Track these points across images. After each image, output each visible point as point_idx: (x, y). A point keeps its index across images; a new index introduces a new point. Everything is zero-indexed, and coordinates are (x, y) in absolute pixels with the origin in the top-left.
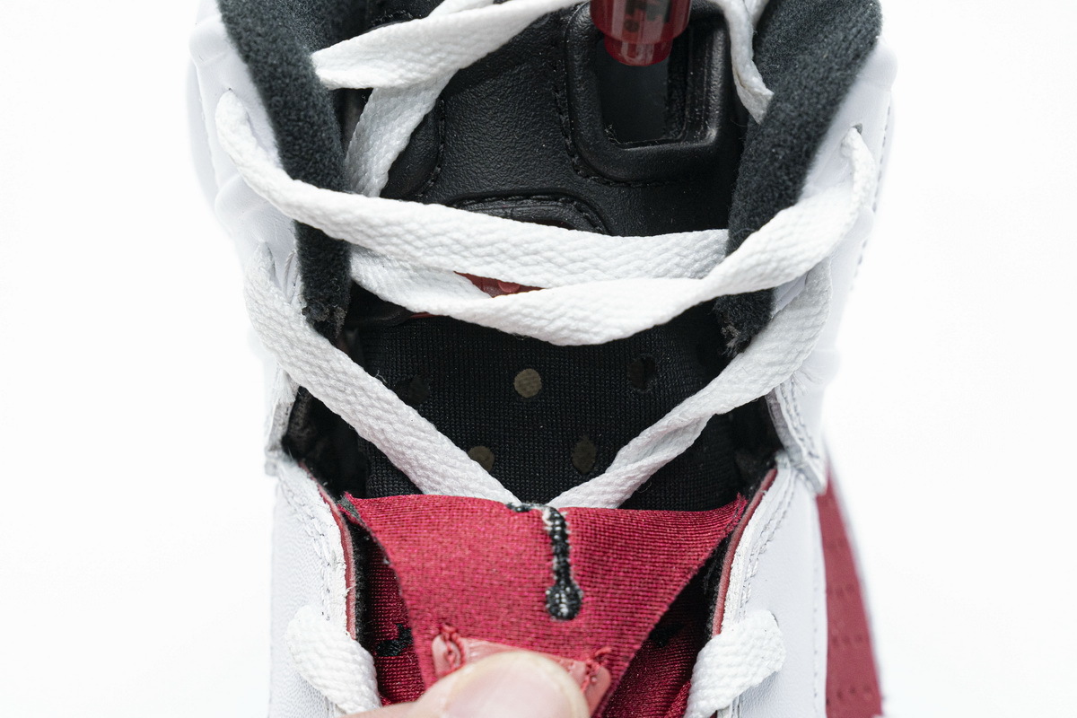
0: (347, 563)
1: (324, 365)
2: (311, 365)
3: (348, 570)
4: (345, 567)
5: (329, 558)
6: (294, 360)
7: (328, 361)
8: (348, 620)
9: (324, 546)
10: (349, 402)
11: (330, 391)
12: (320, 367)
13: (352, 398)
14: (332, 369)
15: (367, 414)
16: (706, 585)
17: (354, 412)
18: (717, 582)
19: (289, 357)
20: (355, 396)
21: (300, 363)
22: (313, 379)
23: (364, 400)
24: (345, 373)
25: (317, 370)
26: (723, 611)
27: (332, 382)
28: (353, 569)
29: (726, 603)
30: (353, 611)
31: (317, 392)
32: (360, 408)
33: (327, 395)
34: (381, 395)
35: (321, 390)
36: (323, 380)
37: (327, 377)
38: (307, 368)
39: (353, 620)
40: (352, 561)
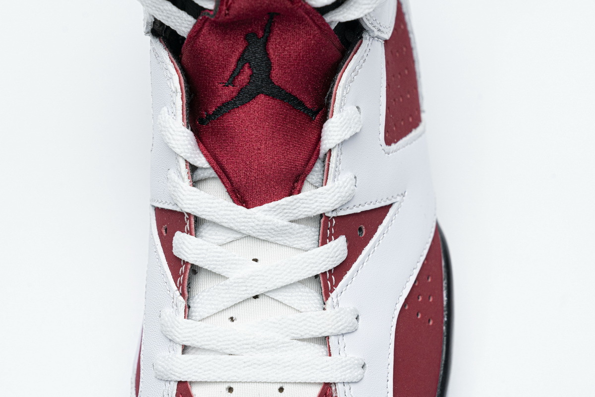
0: (182, 92)
1: (161, 8)
2: (155, 7)
3: (182, 95)
4: (181, 94)
5: (174, 90)
6: (148, 5)
7: (162, 6)
8: (183, 117)
9: (172, 84)
10: (173, 22)
11: (164, 18)
12: (159, 8)
13: (174, 21)
14: (165, 9)
15: (181, 26)
16: (326, 100)
17: (176, 25)
18: (331, 98)
19: (146, 3)
20: (176, 19)
21: (151, 6)
22: (157, 13)
23: (179, 21)
24: (170, 11)
25: (158, 9)
26: (333, 112)
27: (165, 14)
28: (184, 95)
29: (334, 108)
30: (185, 113)
31: (159, 18)
32: (178, 24)
33: (163, 19)
34: (186, 19)
35: (161, 17)
36: (161, 13)
37: (163, 12)
38: (154, 8)
39: (185, 117)
40: (184, 91)
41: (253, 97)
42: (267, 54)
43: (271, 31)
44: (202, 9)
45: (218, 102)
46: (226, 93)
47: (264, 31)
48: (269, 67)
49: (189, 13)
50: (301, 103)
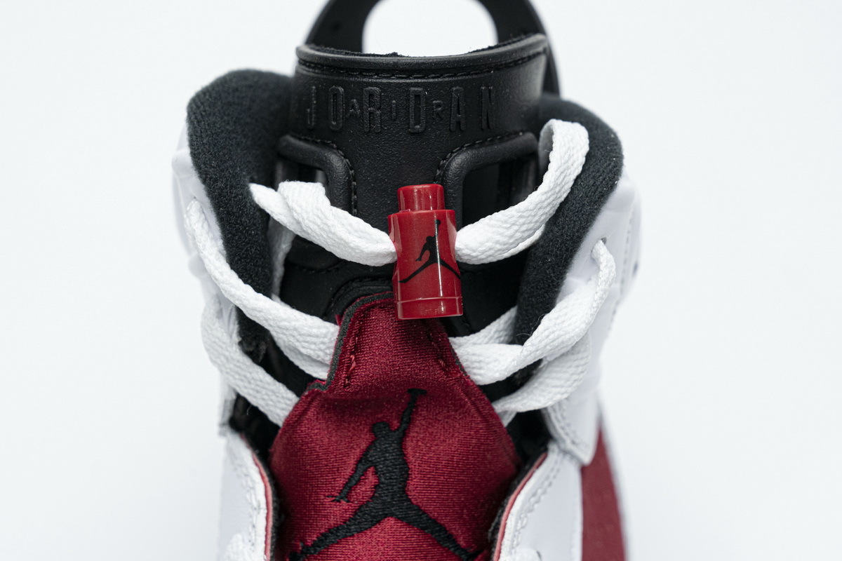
0: (268, 509)
1: (248, 375)
2: (239, 375)
3: (268, 514)
4: (266, 511)
5: (255, 504)
6: (229, 371)
7: (250, 373)
8: (266, 548)
9: (253, 496)
10: (264, 399)
11: (251, 392)
12: (245, 377)
13: (266, 397)
14: (253, 378)
15: (276, 407)
16: (490, 535)
17: (267, 405)
18: (497, 532)
19: (226, 368)
20: (268, 395)
21: (232, 373)
22: (240, 383)
23: (273, 398)
24: (261, 381)
25: (243, 378)
26: (500, 552)
27: (253, 386)
28: (271, 513)
29: (503, 547)
30: (269, 541)
31: (244, 393)
32: (271, 403)
33: (250, 395)
34: (285, 395)
35: (246, 391)
36: (247, 385)
37: (250, 383)
38: (237, 376)
39: (269, 547)
40: (271, 508)
41: (377, 520)
42: (403, 455)
43: (410, 422)
44: (311, 379)
45: (323, 525)
46: (336, 512)
47: (401, 421)
48: (405, 474)
49: (290, 387)
50: (451, 538)
